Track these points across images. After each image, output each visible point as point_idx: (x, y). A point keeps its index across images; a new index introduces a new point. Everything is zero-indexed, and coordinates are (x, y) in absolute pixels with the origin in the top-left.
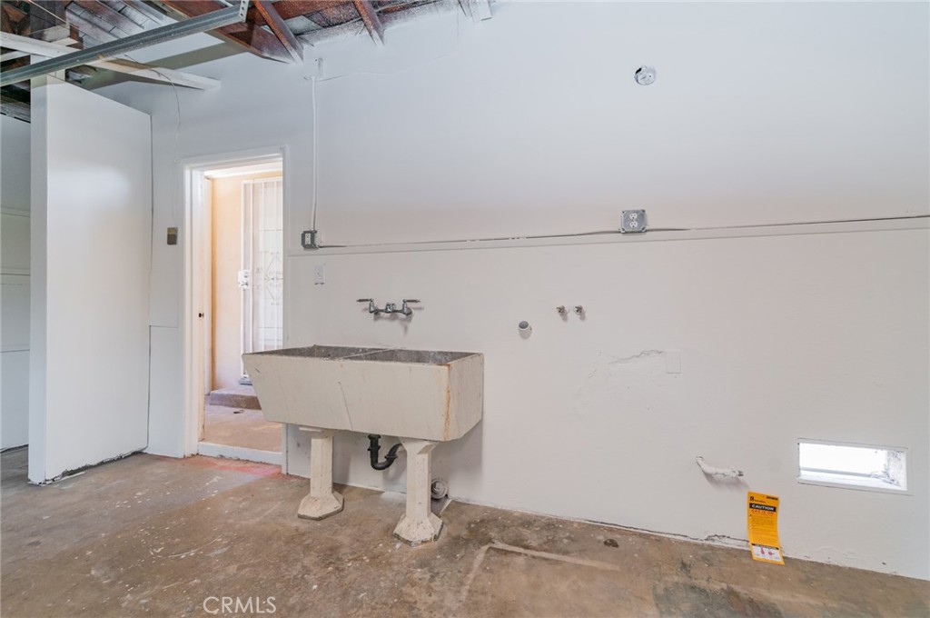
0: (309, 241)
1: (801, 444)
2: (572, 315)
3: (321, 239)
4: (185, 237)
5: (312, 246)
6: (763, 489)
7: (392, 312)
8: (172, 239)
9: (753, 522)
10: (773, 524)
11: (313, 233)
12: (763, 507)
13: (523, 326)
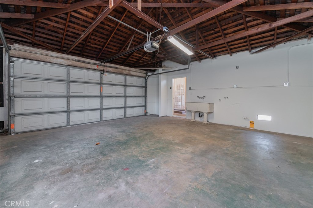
0: (190, 89)
1: (258, 115)
2: (226, 98)
3: (192, 88)
4: (173, 88)
5: (191, 89)
6: (252, 121)
7: (201, 98)
8: (171, 88)
9: (251, 125)
10: (253, 125)
11: (191, 88)
12: (252, 123)
13: (220, 100)
